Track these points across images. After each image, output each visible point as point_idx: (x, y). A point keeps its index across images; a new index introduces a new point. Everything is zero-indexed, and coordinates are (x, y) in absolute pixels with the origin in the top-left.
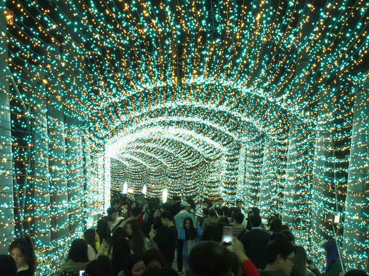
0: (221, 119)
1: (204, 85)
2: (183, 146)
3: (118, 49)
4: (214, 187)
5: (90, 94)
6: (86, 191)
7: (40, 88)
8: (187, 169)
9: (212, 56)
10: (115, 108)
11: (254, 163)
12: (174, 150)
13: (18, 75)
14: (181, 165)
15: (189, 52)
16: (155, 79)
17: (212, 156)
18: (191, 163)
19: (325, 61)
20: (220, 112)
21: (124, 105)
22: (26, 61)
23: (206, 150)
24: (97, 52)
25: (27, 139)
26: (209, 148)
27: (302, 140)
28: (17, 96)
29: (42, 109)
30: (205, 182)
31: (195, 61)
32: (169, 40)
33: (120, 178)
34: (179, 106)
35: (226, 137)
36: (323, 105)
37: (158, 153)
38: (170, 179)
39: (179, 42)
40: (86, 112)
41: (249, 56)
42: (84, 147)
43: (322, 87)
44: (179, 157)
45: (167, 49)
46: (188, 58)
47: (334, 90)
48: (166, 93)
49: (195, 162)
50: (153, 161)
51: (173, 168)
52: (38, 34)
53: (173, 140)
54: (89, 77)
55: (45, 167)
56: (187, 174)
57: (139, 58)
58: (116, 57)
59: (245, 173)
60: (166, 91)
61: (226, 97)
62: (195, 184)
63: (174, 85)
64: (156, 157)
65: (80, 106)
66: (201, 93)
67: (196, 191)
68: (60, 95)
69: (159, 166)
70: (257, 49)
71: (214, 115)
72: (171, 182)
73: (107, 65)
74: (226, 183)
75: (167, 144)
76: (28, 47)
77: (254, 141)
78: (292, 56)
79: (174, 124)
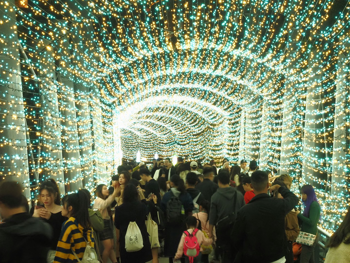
0: (219, 84)
1: (198, 51)
2: (189, 113)
3: (113, 17)
4: (219, 150)
5: (92, 60)
6: (95, 151)
7: (44, 54)
8: (194, 135)
9: (199, 20)
10: (118, 75)
11: (253, 124)
12: (181, 118)
13: (23, 42)
14: (188, 132)
15: (178, 18)
16: (151, 44)
17: (216, 121)
18: (197, 129)
19: (299, 19)
20: (217, 77)
21: (126, 72)
22: (29, 28)
23: (210, 116)
24: (94, 20)
25: (34, 100)
26: (213, 113)
27: (291, 98)
28: (23, 61)
29: (47, 74)
30: (211, 146)
31: (186, 27)
32: (158, 7)
33: (134, 148)
34: (179, 73)
35: (226, 101)
36: (303, 61)
37: (166, 121)
38: (179, 146)
39: (168, 8)
40: (91, 78)
41: (233, 18)
42: (91, 111)
43: (299, 44)
44: (187, 124)
45: (158, 15)
46: (178, 23)
47: (310, 46)
48: (165, 60)
49: (200, 128)
50: (162, 129)
51: (181, 135)
52: (37, 3)
53: (179, 108)
54: (89, 44)
55: (53, 125)
56: (194, 140)
57: (133, 25)
58: (112, 24)
59: (245, 134)
60: (164, 58)
61: (220, 61)
62: (202, 148)
63: (171, 52)
64: (166, 126)
65: (84, 72)
66: (196, 58)
67: (203, 155)
68: (63, 61)
69: (168, 134)
70: (238, 12)
71: (212, 81)
72: (180, 149)
73: (104, 32)
74: (228, 145)
75: (174, 112)
76: (30, 15)
77: (250, 103)
78: (270, 16)
79: (177, 91)
